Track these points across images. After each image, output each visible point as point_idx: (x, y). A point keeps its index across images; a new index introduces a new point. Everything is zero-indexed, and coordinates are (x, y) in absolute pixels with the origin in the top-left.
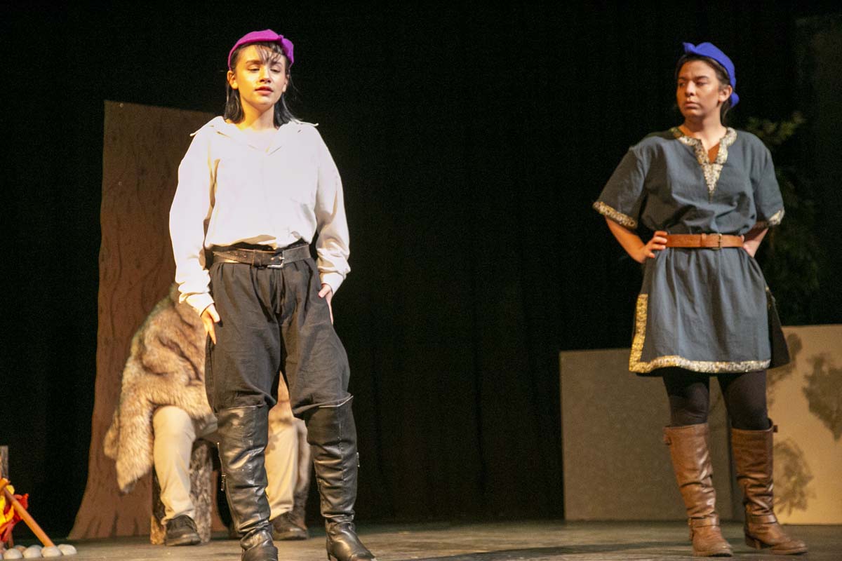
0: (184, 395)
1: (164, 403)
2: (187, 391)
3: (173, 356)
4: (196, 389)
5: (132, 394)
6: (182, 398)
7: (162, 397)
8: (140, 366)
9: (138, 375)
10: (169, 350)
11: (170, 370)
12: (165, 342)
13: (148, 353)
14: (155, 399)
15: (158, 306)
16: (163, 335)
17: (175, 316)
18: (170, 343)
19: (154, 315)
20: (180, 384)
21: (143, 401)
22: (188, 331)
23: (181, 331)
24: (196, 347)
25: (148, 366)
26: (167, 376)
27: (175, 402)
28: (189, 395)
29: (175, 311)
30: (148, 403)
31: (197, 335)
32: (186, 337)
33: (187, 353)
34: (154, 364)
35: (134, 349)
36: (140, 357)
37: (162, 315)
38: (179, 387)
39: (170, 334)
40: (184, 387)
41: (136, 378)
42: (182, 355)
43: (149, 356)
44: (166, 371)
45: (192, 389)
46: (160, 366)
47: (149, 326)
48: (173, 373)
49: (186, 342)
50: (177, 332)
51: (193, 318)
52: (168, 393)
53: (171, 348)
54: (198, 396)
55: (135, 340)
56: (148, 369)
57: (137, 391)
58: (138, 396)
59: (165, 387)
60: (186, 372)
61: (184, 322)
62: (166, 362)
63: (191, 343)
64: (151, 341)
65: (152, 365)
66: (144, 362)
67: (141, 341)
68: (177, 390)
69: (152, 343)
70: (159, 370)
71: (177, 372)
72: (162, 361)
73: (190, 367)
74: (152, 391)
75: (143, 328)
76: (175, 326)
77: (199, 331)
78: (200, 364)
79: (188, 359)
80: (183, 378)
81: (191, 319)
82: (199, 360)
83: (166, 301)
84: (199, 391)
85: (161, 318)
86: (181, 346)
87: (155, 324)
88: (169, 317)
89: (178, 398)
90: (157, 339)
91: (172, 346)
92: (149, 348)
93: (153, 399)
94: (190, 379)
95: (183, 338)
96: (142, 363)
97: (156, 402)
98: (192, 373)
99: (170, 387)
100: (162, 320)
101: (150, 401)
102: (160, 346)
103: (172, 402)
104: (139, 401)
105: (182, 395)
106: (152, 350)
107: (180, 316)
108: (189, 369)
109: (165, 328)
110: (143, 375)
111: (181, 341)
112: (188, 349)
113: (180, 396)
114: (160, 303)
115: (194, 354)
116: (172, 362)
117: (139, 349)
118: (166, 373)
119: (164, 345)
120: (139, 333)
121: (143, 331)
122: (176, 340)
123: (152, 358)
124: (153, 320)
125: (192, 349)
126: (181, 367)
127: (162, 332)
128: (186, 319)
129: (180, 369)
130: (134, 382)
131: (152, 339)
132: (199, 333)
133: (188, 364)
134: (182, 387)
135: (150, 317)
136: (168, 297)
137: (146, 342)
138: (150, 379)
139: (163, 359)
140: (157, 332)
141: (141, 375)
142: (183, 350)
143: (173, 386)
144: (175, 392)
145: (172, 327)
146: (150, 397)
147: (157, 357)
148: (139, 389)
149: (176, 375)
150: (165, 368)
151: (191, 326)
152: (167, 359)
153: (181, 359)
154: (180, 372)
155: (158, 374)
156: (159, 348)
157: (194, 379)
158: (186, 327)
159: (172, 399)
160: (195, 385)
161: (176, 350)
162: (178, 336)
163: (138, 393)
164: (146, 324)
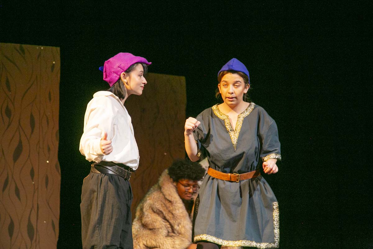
0: (164, 242)
1: (153, 246)
2: (166, 240)
3: (159, 219)
4: (172, 238)
5: (136, 241)
6: (163, 244)
7: (151, 243)
8: (140, 224)
9: (139, 230)
10: (157, 215)
11: (157, 227)
12: (155, 210)
13: (145, 217)
14: (148, 244)
15: (152, 189)
16: (154, 206)
17: (161, 195)
18: (158, 211)
19: (150, 194)
20: (162, 235)
21: (141, 245)
22: (168, 205)
23: (164, 204)
24: (172, 214)
25: (145, 224)
26: (155, 230)
27: (159, 246)
28: (168, 243)
29: (161, 192)
30: (144, 246)
31: (174, 207)
32: (167, 208)
33: (168, 218)
34: (148, 223)
35: (138, 214)
36: (141, 219)
37: (154, 195)
38: (162, 237)
39: (158, 206)
40: (165, 238)
41: (137, 231)
42: (165, 218)
43: (146, 218)
44: (155, 227)
45: (169, 238)
46: (152, 224)
47: (146, 200)
48: (158, 229)
49: (167, 211)
50: (162, 205)
51: (172, 196)
52: (155, 241)
53: (158, 214)
54: (173, 243)
55: (138, 208)
56: (145, 226)
57: (138, 239)
58: (138, 242)
59: (154, 237)
60: (167, 228)
61: (166, 199)
62: (155, 222)
63: (170, 212)
64: (147, 209)
65: (147, 224)
66: (143, 222)
67: (142, 209)
68: (160, 239)
69: (148, 210)
70: (151, 227)
71: (161, 229)
72: (153, 222)
73: (169, 226)
74: (146, 239)
75: (143, 202)
76: (161, 201)
77: (174, 204)
78: (175, 224)
79: (168, 221)
80: (164, 232)
81: (170, 197)
82: (174, 222)
83: (156, 186)
84: (173, 240)
85: (153, 196)
86: (164, 213)
87: (150, 199)
88: (158, 196)
89: (161, 243)
90: (150, 209)
91: (159, 213)
92: (146, 213)
93: (147, 244)
94: (169, 232)
95: (165, 208)
96: (141, 222)
97: (149, 246)
98: (170, 229)
99: (156, 237)
100: (154, 197)
101: (145, 246)
102: (152, 212)
103: (158, 247)
104: (139, 245)
105: (163, 241)
106: (147, 215)
107: (164, 195)
108: (168, 227)
109: (156, 202)
110: (142, 230)
111: (164, 210)
112: (168, 215)
113: (162, 243)
114: (153, 187)
115: (172, 218)
116: (159, 222)
117: (140, 214)
118: (155, 229)
119: (154, 212)
120: (141, 204)
121: (143, 203)
122: (161, 209)
123: (147, 220)
124: (149, 197)
125: (171, 216)
126: (164, 226)
127: (153, 204)
128: (167, 197)
129: (163, 227)
130: (136, 234)
131: (148, 208)
132: (174, 206)
133: (167, 224)
134: (163, 238)
135: (147, 195)
136: (157, 184)
137: (144, 210)
138: (146, 232)
139: (154, 220)
140: (151, 204)
141: (140, 229)
142: (165, 215)
143: (158, 237)
144: (159, 240)
145: (159, 202)
146: (145, 243)
147: (150, 219)
148: (139, 238)
149: (160, 230)
150: (154, 226)
151: (170, 202)
152: (156, 221)
153: (164, 220)
154: (163, 229)
155: (150, 229)
156: (151, 214)
157: (171, 233)
158: (167, 202)
159: (158, 245)
160: (171, 236)
161: (161, 215)
162: (162, 207)
163: (138, 240)
164: (145, 199)
